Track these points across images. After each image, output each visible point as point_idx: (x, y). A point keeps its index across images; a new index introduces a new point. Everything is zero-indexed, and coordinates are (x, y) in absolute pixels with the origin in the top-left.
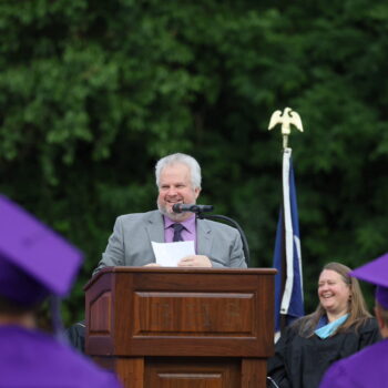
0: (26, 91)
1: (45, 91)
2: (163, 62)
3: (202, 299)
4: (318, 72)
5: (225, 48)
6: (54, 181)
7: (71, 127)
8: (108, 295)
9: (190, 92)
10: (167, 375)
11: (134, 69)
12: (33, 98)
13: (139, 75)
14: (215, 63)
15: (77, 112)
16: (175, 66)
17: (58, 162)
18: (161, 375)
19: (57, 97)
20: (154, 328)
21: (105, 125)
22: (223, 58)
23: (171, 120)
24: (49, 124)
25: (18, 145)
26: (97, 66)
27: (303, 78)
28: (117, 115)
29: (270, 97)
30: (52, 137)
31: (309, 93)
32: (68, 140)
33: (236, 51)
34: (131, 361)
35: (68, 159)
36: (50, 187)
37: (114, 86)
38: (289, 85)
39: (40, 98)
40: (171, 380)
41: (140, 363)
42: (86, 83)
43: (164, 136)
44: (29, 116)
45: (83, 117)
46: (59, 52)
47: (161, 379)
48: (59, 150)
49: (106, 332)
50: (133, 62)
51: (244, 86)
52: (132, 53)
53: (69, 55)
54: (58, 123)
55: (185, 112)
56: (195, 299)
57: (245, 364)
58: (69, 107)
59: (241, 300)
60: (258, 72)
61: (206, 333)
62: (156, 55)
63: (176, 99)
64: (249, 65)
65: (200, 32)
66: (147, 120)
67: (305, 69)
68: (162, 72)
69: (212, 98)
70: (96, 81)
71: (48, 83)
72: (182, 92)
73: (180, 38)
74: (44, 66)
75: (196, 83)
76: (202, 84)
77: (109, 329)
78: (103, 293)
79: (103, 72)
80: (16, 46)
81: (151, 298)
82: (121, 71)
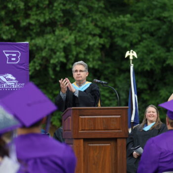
0: (43, 46)
1: (49, 45)
2: (90, 34)
3: (103, 118)
4: (144, 36)
5: (112, 28)
6: (53, 77)
7: (58, 58)
8: (70, 117)
9: (100, 44)
10: (91, 145)
11: (80, 36)
12: (45, 48)
13: (82, 39)
14: (109, 34)
15: (60, 52)
16: (94, 35)
17: (54, 70)
18: (89, 145)
19: (53, 47)
20: (86, 129)
21: (70, 57)
22: (111, 32)
23: (93, 54)
24: (51, 57)
25: (40, 65)
26: (67, 36)
27: (140, 38)
28: (74, 53)
29: (128, 45)
30: (52, 61)
31: (141, 43)
32: (57, 62)
33: (116, 29)
34: (79, 140)
35: (58, 69)
36: (52, 79)
37: (74, 43)
38: (134, 41)
39: (47, 48)
40: (93, 146)
41: (82, 141)
42: (63, 42)
43: (91, 60)
44: (44, 54)
45: (63, 54)
46: (54, 32)
47: (90, 146)
48: (55, 66)
49: (70, 130)
50: (80, 34)
51: (119, 41)
52: (79, 31)
53: (57, 32)
54: (54, 57)
55: (98, 51)
56: (100, 118)
57: (118, 140)
58: (58, 51)
59: (116, 118)
60: (123, 37)
61: (104, 130)
62: (88, 31)
63: (95, 46)
64: (120, 34)
65: (103, 23)
66: (85, 54)
67: (140, 35)
68: (90, 37)
69: (108, 46)
70: (67, 41)
71: (50, 42)
72: (97, 44)
73: (96, 25)
74: (49, 36)
75: (102, 41)
76: (104, 41)
77: (71, 129)
78: (68, 116)
79: (69, 38)
80: (38, 30)
81: (85, 118)
82: (75, 37)
